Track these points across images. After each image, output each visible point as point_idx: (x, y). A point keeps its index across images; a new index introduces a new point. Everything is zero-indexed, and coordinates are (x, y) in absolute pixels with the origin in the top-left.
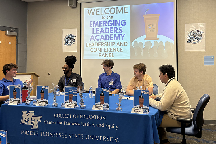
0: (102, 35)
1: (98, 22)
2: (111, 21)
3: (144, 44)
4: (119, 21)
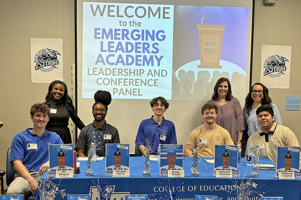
0: (120, 56)
1: (111, 30)
2: (138, 31)
3: (196, 75)
4: (153, 31)
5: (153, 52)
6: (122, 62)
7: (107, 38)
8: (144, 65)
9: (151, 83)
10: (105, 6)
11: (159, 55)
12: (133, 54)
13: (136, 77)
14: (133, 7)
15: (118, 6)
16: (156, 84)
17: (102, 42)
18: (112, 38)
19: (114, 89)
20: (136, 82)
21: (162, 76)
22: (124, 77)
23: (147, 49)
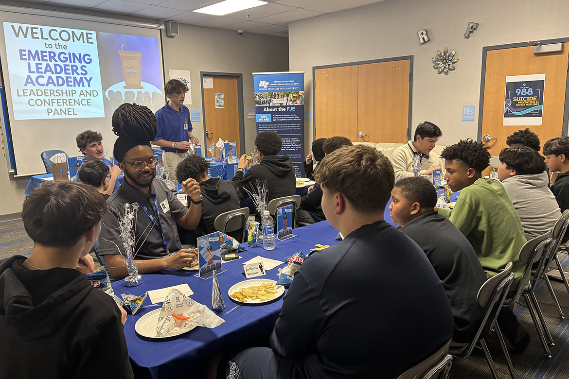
0: (50, 78)
1: (37, 52)
2: (65, 54)
3: (123, 95)
4: (80, 54)
5: (82, 74)
6: (53, 83)
7: (34, 60)
8: (75, 86)
9: (84, 102)
10: (28, 28)
11: (88, 77)
12: (63, 75)
13: (69, 98)
14: (57, 31)
15: (41, 29)
16: (89, 104)
17: (29, 64)
18: (39, 60)
19: (48, 109)
20: (69, 102)
21: (93, 96)
22: (57, 98)
23: (76, 71)
